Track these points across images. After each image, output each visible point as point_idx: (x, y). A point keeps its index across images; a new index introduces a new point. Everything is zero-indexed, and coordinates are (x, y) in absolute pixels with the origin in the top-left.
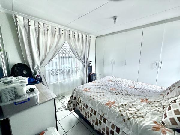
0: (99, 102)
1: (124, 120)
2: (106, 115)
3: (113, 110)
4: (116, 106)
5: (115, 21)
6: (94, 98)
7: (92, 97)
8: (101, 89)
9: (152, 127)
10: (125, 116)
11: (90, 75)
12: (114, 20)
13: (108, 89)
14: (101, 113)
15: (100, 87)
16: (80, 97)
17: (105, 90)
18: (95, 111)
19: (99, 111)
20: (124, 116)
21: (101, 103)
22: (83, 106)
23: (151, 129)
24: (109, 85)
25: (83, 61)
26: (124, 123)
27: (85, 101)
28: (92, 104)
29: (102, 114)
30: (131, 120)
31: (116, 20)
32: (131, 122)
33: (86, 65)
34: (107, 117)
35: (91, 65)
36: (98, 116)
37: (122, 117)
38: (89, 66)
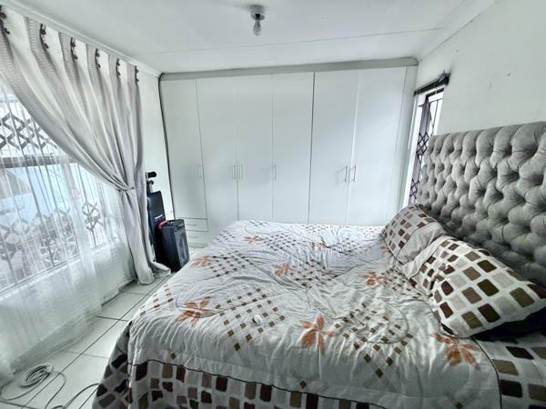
0: (276, 344)
1: (379, 373)
2: (314, 383)
3: (337, 355)
4: (337, 335)
5: (258, 25)
6: (249, 337)
7: (240, 335)
8: (247, 284)
9: (446, 357)
10: (378, 359)
11: (157, 228)
12: (253, 22)
13: (269, 273)
14: (293, 384)
15: (237, 274)
16: (173, 356)
17: (262, 281)
18: (263, 385)
19: (283, 379)
20: (374, 360)
21: (283, 345)
22: (200, 389)
23: (448, 365)
24: (260, 255)
25: (120, 178)
26: (380, 380)
27: (210, 363)
28: (247, 364)
29: (298, 384)
30: (397, 361)
31: (261, 22)
32: (398, 368)
33: (134, 191)
34: (320, 385)
35: (154, 189)
36: (284, 397)
37: (368, 365)
38: (149, 194)
